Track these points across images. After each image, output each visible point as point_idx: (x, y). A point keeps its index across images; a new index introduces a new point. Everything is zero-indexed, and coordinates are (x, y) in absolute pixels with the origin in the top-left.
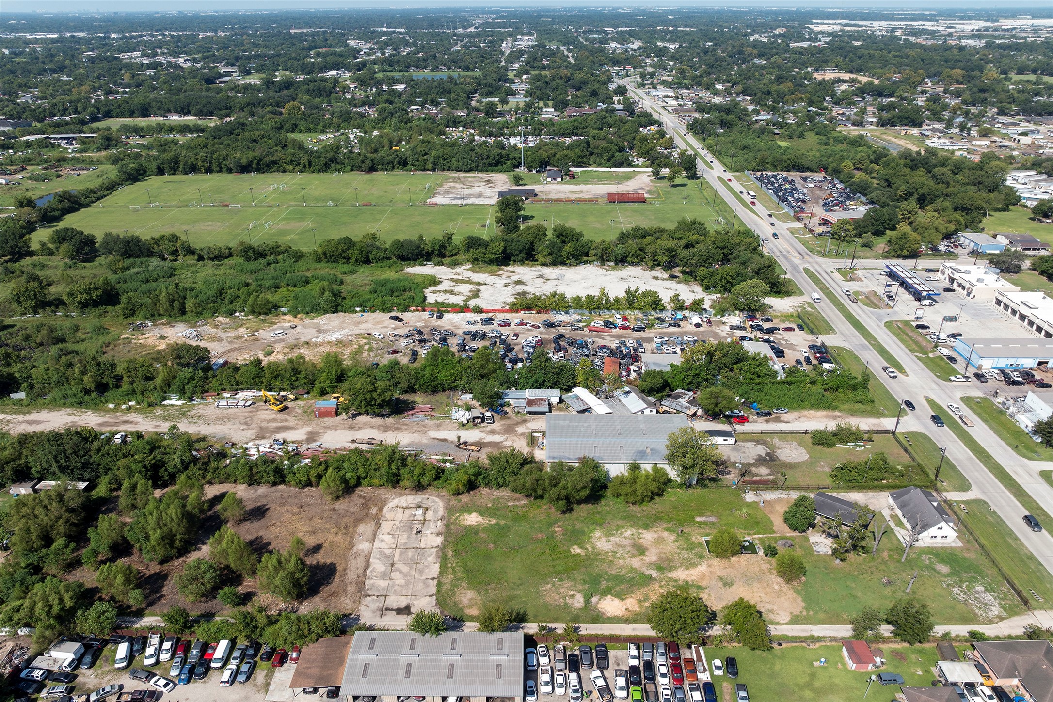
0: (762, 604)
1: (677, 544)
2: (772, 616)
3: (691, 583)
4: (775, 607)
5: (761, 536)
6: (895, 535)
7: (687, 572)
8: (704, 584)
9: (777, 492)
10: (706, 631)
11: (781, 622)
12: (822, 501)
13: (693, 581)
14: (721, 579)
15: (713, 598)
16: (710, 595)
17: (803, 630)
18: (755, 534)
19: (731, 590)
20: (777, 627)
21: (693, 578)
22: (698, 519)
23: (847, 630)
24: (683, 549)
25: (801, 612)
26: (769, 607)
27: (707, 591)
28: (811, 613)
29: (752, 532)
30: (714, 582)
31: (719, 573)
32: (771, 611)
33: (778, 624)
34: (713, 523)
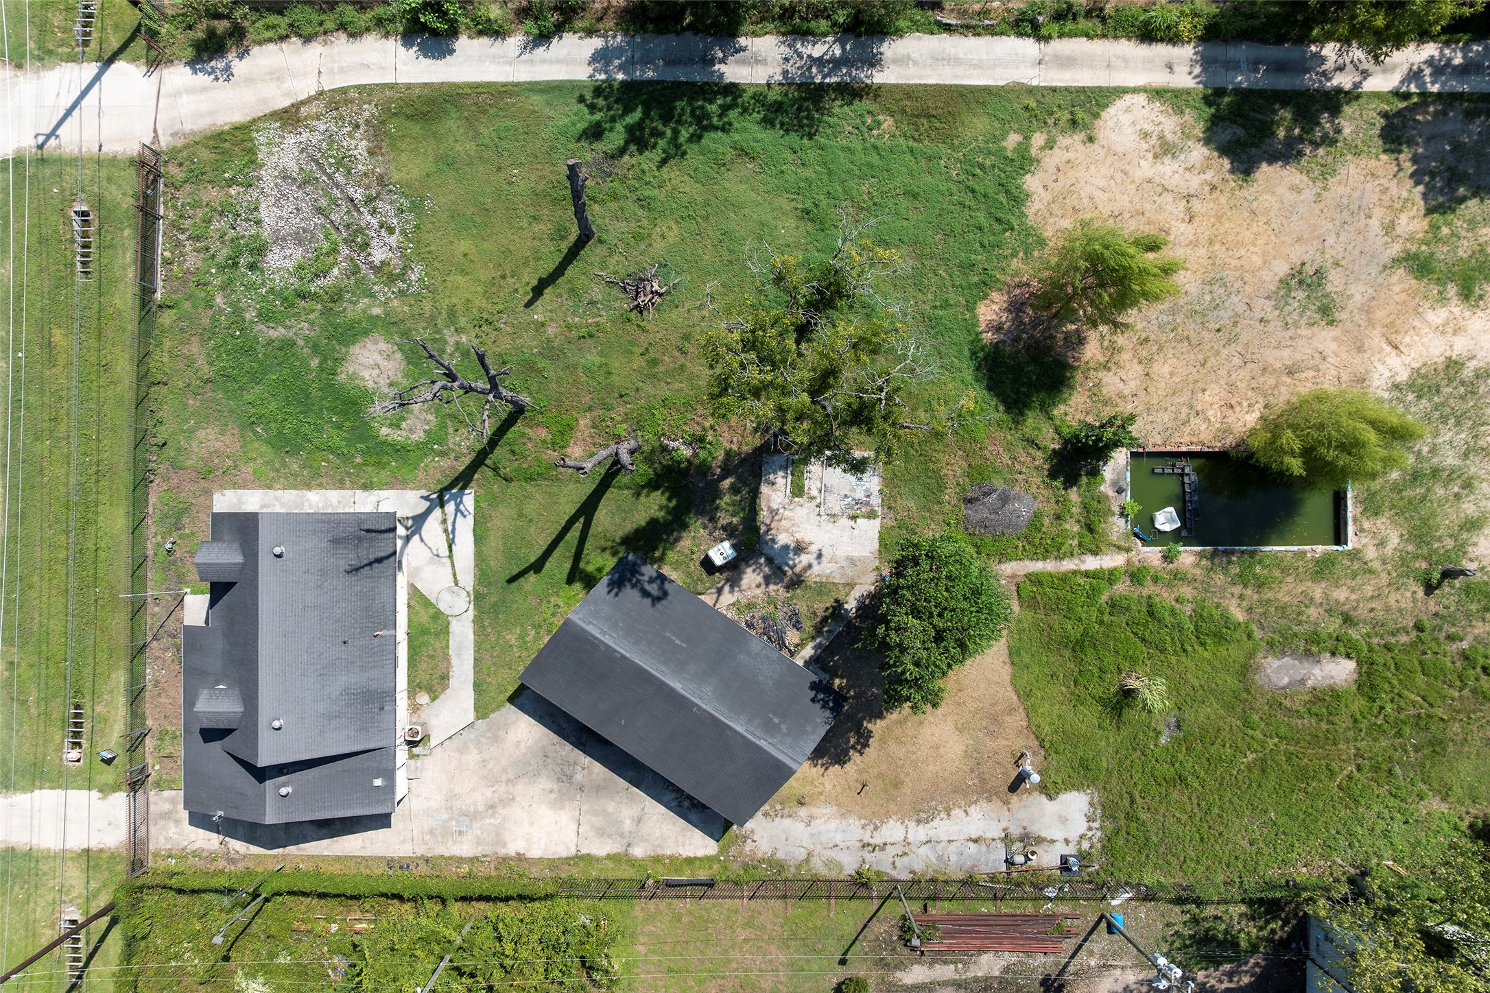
0: (1195, 182)
1: (1469, 508)
2: (1169, 124)
3: (1452, 290)
4: (1146, 168)
5: (1091, 563)
6: (480, 558)
7: (1460, 346)
8: (1401, 281)
9: (921, 861)
10: (1430, 62)
11: (1141, 99)
12: (769, 728)
13: (1442, 299)
14: (1326, 312)
15: (1378, 213)
16: (1389, 228)
17: (1067, 62)
18: (1110, 576)
19: (1297, 254)
20: (1160, 79)
21: (1437, 316)
22: (1341, 671)
23: (904, 60)
24: (1452, 475)
25: (1050, 145)
26: (1169, 169)
27: (1396, 249)
28: (1013, 139)
29: (1122, 587)
30: (1358, 293)
31: (1326, 339)
32: (1166, 149)
33: (1157, 94)
34: (1281, 644)
